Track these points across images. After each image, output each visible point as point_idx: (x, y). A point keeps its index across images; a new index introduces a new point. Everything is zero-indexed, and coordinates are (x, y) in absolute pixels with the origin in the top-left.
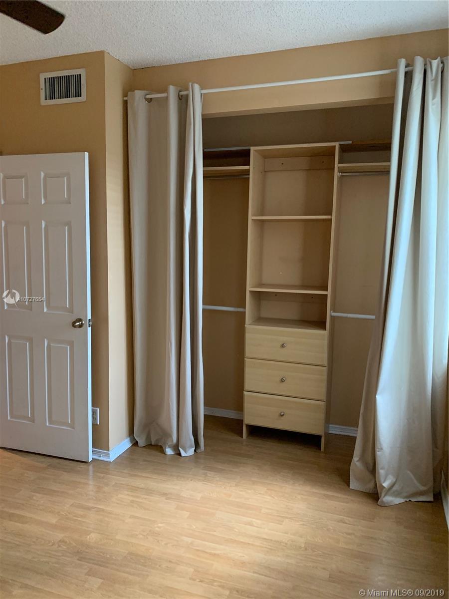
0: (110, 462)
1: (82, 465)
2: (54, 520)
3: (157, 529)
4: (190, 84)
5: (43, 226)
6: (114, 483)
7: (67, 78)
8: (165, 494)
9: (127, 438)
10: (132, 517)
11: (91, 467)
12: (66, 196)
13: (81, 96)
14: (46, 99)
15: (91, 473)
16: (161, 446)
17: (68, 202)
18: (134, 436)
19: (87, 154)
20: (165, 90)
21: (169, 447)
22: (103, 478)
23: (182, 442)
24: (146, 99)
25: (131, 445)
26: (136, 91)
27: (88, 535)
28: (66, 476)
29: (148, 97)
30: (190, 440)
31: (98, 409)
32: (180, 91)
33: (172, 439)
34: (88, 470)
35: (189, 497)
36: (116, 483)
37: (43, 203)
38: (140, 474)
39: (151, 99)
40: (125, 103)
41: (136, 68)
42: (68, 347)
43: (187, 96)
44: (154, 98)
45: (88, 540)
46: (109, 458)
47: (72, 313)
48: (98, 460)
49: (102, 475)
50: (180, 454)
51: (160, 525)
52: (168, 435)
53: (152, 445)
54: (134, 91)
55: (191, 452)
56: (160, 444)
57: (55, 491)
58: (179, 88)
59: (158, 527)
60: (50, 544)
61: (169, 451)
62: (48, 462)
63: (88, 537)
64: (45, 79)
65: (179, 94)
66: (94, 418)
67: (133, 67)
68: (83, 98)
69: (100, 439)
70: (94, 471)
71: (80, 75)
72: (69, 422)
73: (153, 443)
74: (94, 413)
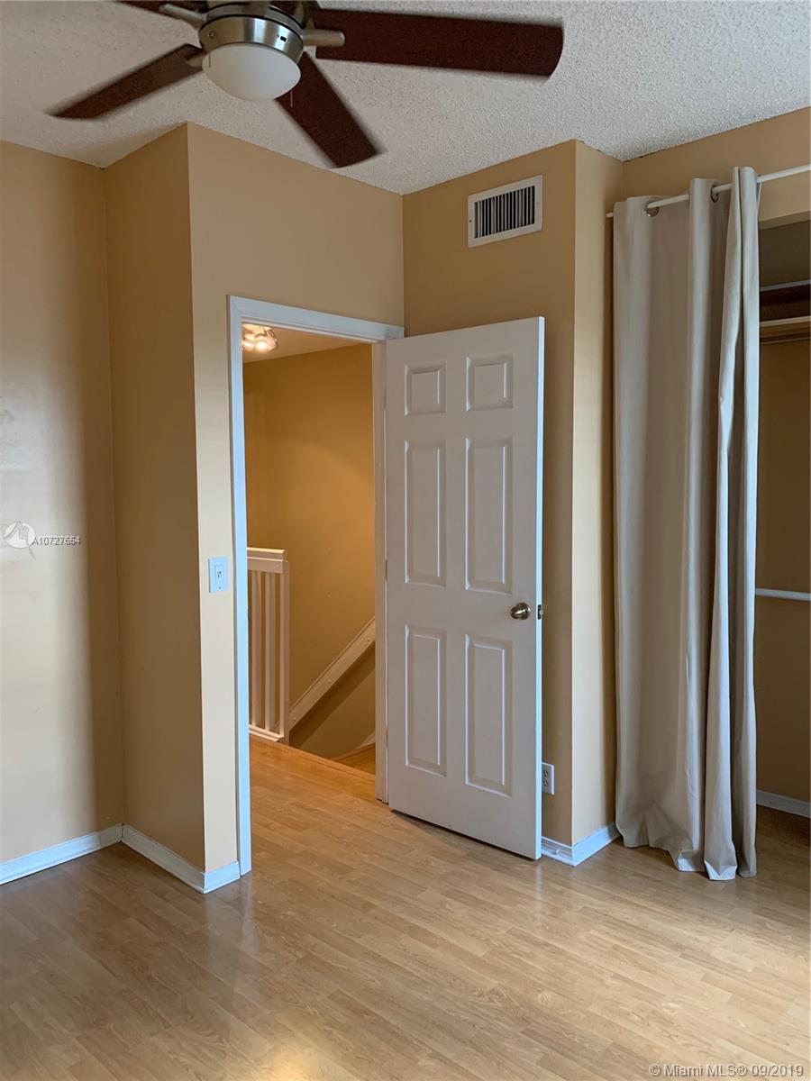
0: (573, 866)
1: (524, 864)
2: (481, 953)
3: (666, 1011)
4: (736, 169)
5: (467, 448)
6: (581, 907)
7: (511, 197)
8: (678, 947)
9: (602, 827)
10: (616, 977)
11: (538, 871)
12: (505, 396)
13: (533, 222)
14: (476, 237)
15: (539, 881)
16: (667, 852)
17: (509, 405)
18: (615, 826)
19: (542, 320)
20: (685, 188)
21: (685, 856)
22: (561, 892)
23: (710, 850)
24: (648, 211)
25: (610, 841)
26: (631, 200)
27: (540, 992)
28: (497, 878)
29: (651, 206)
30: (729, 850)
31: (553, 767)
32: (714, 186)
33: (691, 841)
34: (533, 875)
35: (729, 962)
36: (585, 907)
37: (467, 409)
38: (629, 899)
39: (658, 208)
40: (609, 224)
41: (629, 159)
42: (503, 652)
43: (728, 193)
44: (662, 207)
45: (540, 1002)
46: (571, 859)
47: (510, 592)
48: (553, 859)
49: (559, 888)
50: (706, 874)
51: (671, 1005)
52: (682, 834)
53: (652, 848)
54: (625, 199)
55: (730, 873)
56: (665, 849)
57: (479, 901)
58: (713, 181)
59: (668, 1008)
60: (476, 993)
61: (684, 865)
62: (468, 848)
63: (540, 996)
64: (476, 204)
65: (711, 192)
66: (545, 783)
67: (625, 156)
68: (538, 225)
69: (556, 822)
70: (545, 878)
71: (533, 187)
72: (503, 783)
73: (652, 845)
74: (545, 773)
